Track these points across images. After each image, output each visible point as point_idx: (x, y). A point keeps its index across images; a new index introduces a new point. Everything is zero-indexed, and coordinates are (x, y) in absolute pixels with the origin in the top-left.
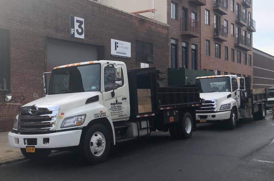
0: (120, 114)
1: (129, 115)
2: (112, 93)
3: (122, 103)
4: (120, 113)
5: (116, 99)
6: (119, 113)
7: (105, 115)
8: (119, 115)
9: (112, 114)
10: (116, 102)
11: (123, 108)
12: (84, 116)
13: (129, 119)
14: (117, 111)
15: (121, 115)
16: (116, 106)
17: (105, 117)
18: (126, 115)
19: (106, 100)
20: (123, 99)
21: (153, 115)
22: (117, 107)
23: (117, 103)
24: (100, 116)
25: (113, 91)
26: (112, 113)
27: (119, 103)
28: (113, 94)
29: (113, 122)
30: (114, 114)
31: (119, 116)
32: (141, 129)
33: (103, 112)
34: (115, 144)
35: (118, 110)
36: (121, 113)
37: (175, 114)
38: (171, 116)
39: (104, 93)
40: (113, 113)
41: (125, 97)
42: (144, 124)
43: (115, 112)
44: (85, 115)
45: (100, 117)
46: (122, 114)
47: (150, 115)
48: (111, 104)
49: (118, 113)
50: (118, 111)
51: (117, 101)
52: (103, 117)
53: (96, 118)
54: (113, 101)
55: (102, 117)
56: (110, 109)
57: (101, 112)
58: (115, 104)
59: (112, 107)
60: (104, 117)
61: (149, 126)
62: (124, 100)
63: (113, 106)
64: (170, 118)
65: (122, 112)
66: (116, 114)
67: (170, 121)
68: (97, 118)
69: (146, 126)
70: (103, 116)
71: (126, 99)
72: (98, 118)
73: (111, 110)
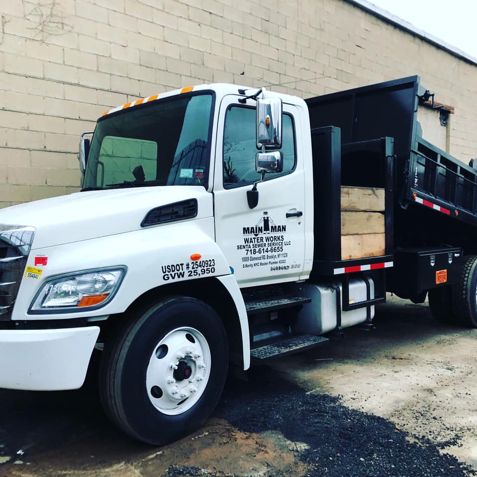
0: (276, 263)
1: (309, 267)
2: (248, 193)
3: (284, 228)
4: (277, 260)
5: (266, 213)
6: (272, 260)
7: (213, 270)
8: (274, 266)
9: (249, 263)
10: (262, 225)
11: (288, 244)
12: (117, 274)
13: (307, 277)
14: (266, 254)
15: (278, 265)
16: (264, 236)
17: (211, 275)
18: (299, 266)
19: (225, 217)
20: (288, 216)
21: (389, 265)
22: (267, 239)
23: (266, 228)
24: (187, 274)
25: (255, 189)
26: (245, 259)
27: (274, 229)
28: (253, 199)
29: (242, 290)
30: (256, 262)
31: (272, 269)
32: (348, 307)
33: (201, 260)
34: (247, 365)
35: (272, 251)
36: (281, 258)
37: (450, 262)
38: (438, 267)
39: (221, 192)
40: (253, 259)
41: (299, 210)
42: (358, 292)
43: (258, 255)
44: (123, 270)
45: (186, 278)
46: (284, 262)
47: (377, 266)
48: (246, 230)
49: (267, 261)
50: (270, 254)
51: (266, 221)
52: (202, 276)
53: (171, 281)
54: (255, 219)
55: (197, 277)
56: (239, 247)
57: (195, 258)
58: (260, 230)
59: (246, 241)
60: (206, 275)
61: (372, 297)
62: (294, 220)
63: (252, 236)
64: (437, 272)
65: (286, 255)
66: (261, 264)
67: (438, 282)
68: (177, 280)
69: (364, 298)
70: (203, 272)
71: (299, 214)
72: (181, 279)
73: (244, 251)
